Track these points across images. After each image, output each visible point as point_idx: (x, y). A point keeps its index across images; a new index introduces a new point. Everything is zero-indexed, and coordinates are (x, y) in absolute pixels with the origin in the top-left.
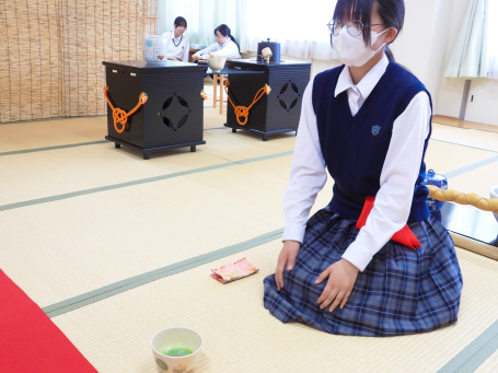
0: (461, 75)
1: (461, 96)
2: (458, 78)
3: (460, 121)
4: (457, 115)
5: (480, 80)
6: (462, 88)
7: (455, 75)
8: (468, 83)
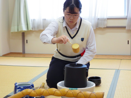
0: (19, 30)
1: (21, 41)
2: (18, 32)
3: (23, 54)
4: (21, 51)
5: (29, 32)
6: (21, 37)
7: (16, 31)
8: (23, 34)
